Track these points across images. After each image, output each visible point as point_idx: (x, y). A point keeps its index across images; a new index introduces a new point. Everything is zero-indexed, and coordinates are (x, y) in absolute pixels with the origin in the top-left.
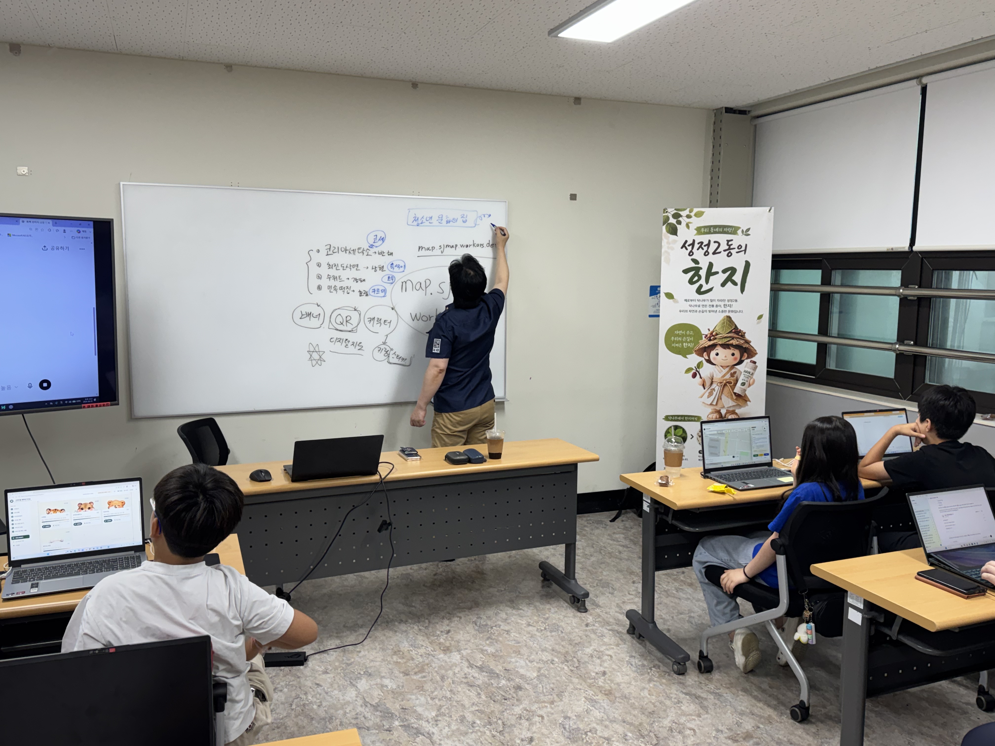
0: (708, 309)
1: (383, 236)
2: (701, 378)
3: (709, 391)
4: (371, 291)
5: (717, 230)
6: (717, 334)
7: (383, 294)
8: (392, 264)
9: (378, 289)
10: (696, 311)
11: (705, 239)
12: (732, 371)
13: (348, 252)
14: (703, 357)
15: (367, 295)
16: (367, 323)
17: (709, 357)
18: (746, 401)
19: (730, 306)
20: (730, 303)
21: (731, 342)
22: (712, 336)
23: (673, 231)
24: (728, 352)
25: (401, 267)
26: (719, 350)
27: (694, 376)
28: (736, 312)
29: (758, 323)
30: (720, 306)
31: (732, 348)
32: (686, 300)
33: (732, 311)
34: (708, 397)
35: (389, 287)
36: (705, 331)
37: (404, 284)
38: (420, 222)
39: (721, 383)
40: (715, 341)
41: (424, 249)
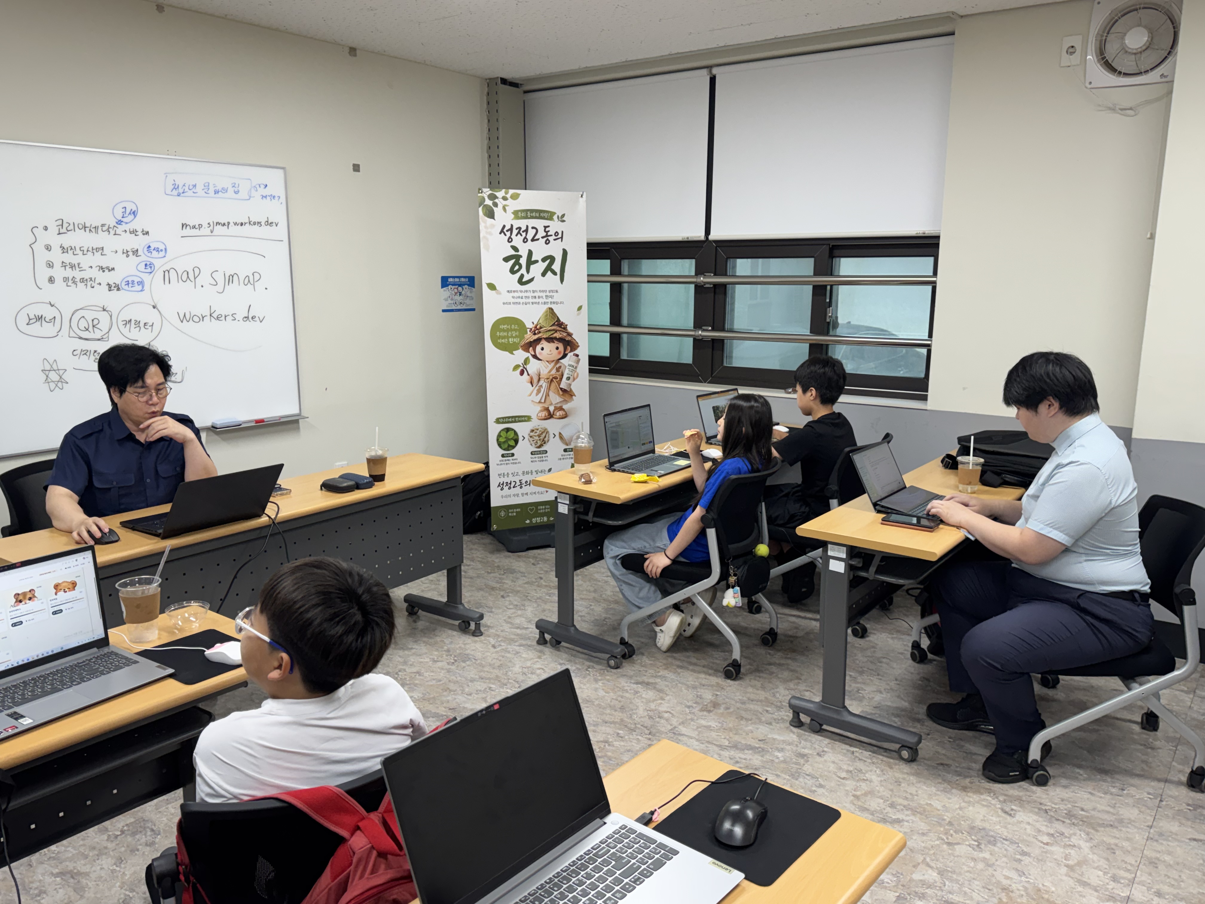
0: (531, 300)
1: (134, 209)
2: (528, 375)
3: (537, 388)
4: (124, 283)
5: (534, 214)
6: (541, 328)
7: (140, 288)
8: (149, 247)
9: (133, 281)
10: (520, 303)
11: (522, 223)
12: (558, 366)
13: (87, 229)
14: (529, 352)
15: (118, 289)
16: (122, 327)
17: (535, 352)
18: (572, 396)
19: (552, 297)
20: (551, 294)
21: (555, 335)
22: (536, 330)
23: (491, 214)
24: (553, 346)
25: (162, 250)
26: (544, 344)
27: (522, 373)
28: (557, 303)
29: (578, 314)
30: (542, 297)
31: (556, 342)
32: (508, 291)
33: (554, 303)
34: (537, 395)
35: (146, 278)
36: (529, 325)
37: (167, 273)
38: (181, 191)
39: (548, 379)
40: (540, 335)
41: (188, 227)
